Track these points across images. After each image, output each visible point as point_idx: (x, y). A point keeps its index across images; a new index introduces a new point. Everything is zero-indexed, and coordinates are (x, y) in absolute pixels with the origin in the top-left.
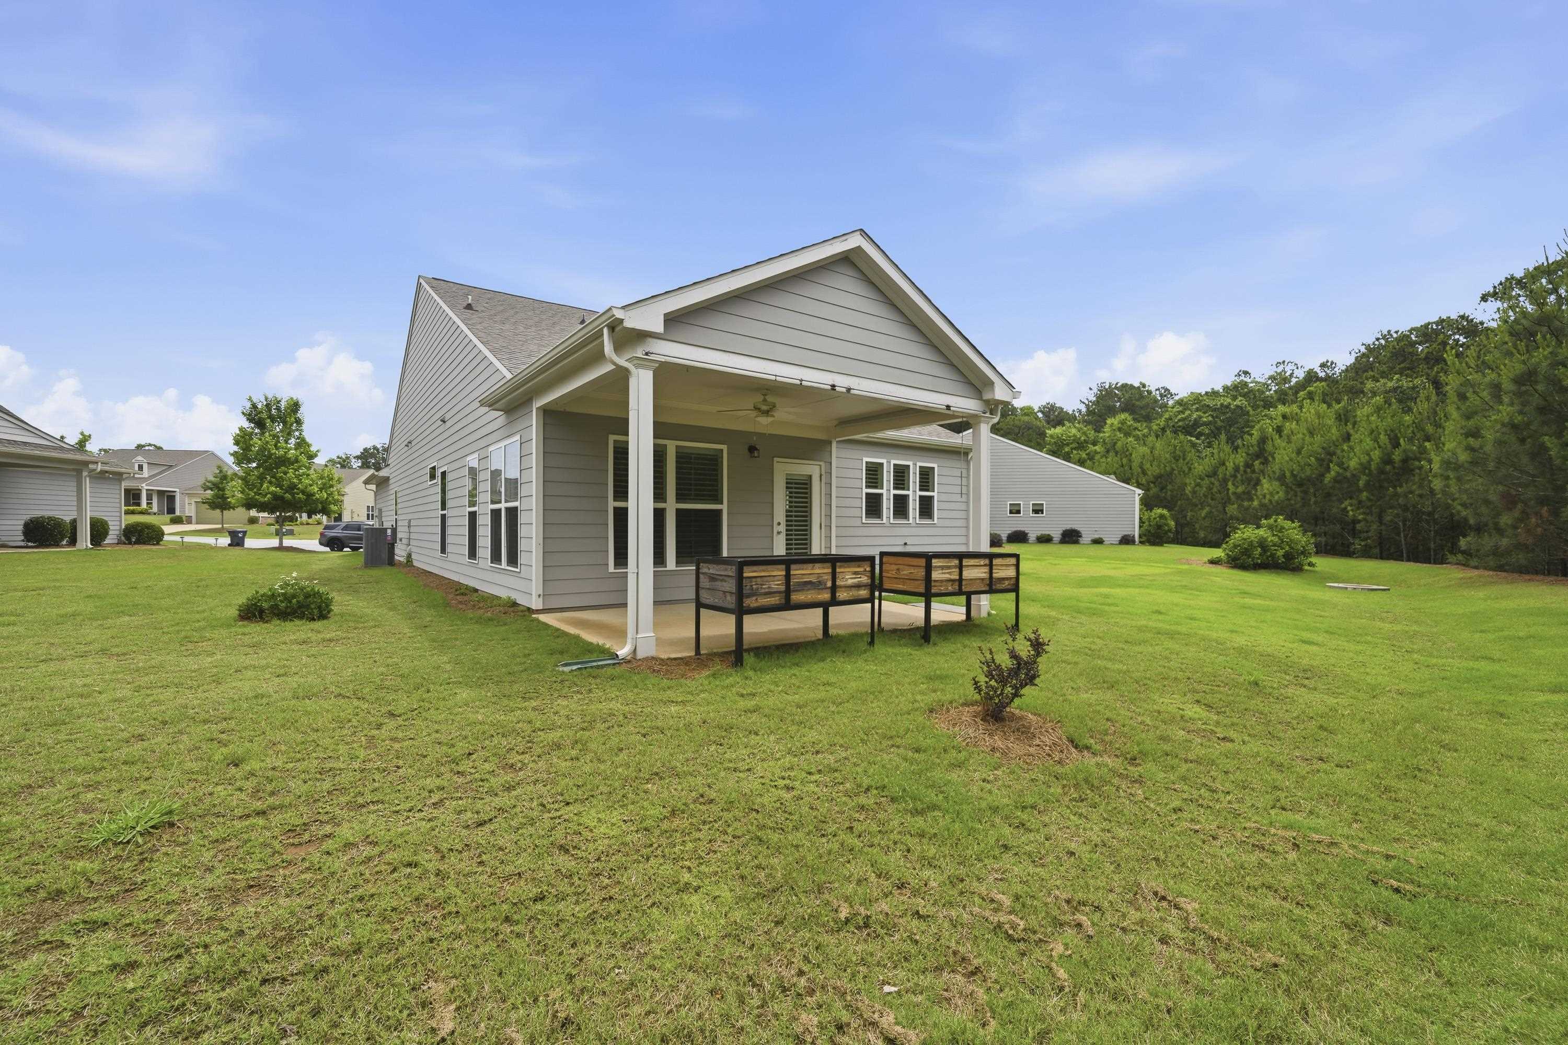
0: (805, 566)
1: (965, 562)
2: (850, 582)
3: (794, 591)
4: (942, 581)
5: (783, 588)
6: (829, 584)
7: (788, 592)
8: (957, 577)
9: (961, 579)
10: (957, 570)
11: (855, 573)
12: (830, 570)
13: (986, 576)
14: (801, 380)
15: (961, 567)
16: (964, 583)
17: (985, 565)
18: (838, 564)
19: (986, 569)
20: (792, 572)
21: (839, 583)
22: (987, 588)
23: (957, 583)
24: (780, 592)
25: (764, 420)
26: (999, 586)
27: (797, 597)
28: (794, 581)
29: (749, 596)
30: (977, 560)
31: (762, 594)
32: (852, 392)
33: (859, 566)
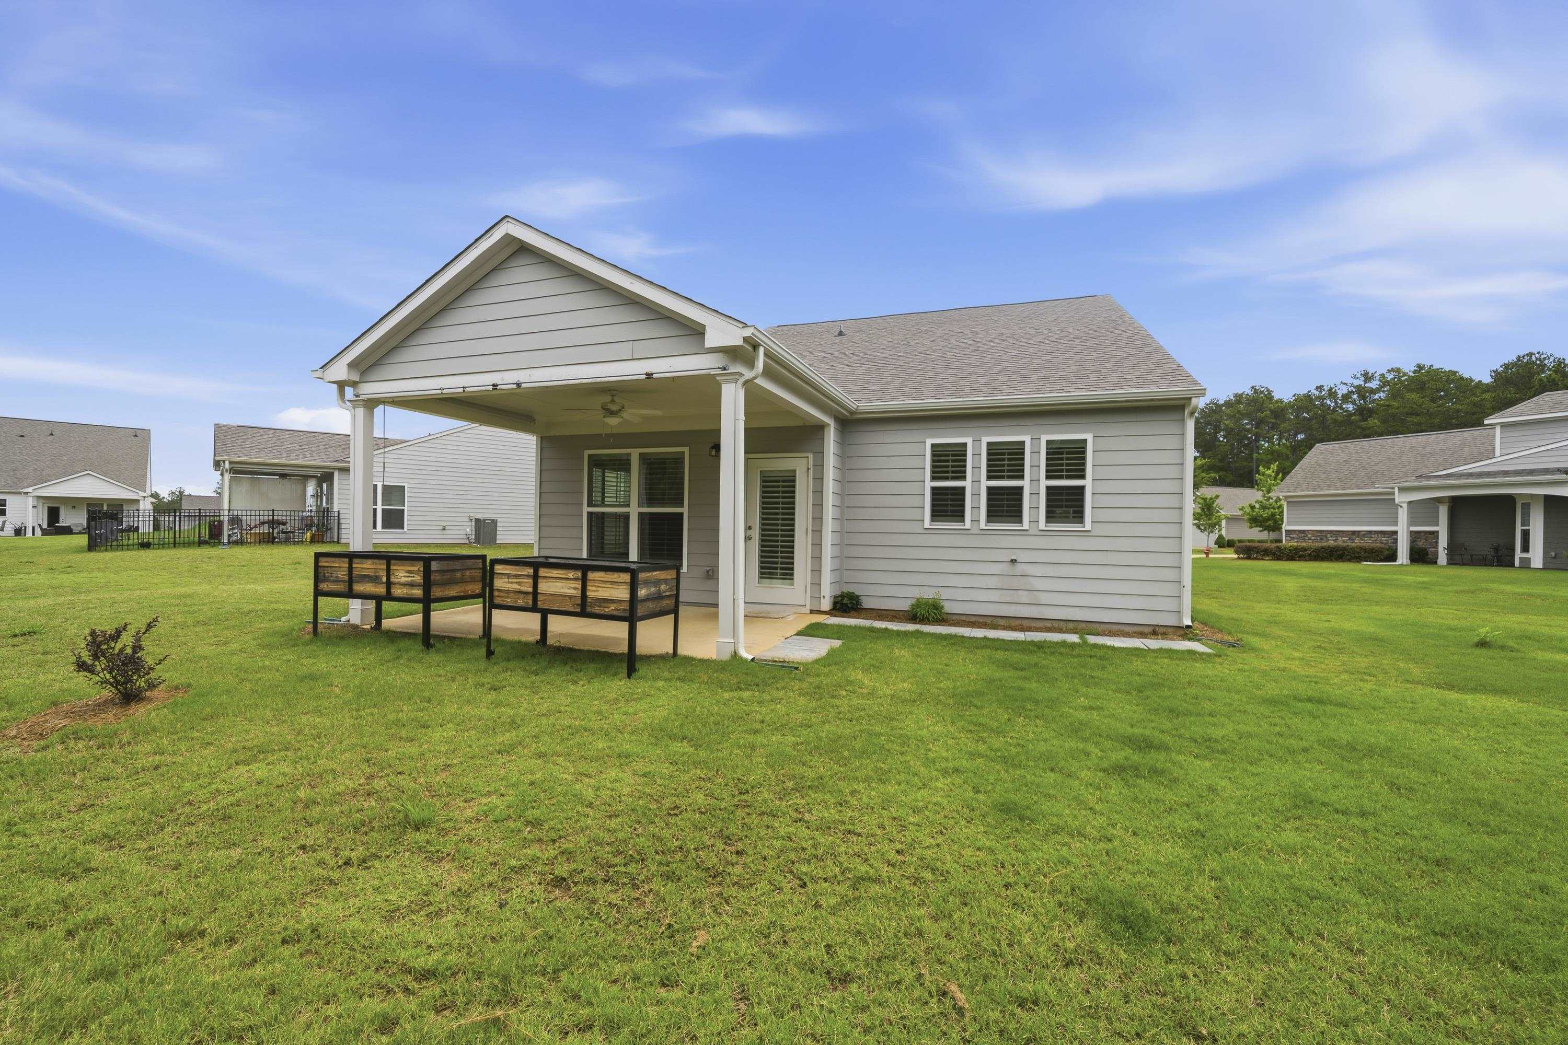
0: (365, 560)
1: (543, 572)
2: (404, 580)
3: (358, 582)
4: (508, 592)
5: (346, 578)
6: (384, 579)
7: (351, 581)
8: (531, 590)
9: (535, 593)
10: (531, 581)
11: (409, 572)
12: (384, 567)
13: (578, 593)
14: (464, 388)
15: (536, 578)
16: (540, 597)
17: (576, 579)
18: (393, 562)
19: (578, 585)
20: (354, 566)
21: (393, 579)
22: (578, 610)
23: (531, 597)
24: (344, 581)
25: (613, 421)
26: (597, 610)
27: (359, 588)
28: (355, 573)
29: (322, 582)
30: (561, 572)
31: (330, 581)
32: (523, 386)
33: (413, 565)
